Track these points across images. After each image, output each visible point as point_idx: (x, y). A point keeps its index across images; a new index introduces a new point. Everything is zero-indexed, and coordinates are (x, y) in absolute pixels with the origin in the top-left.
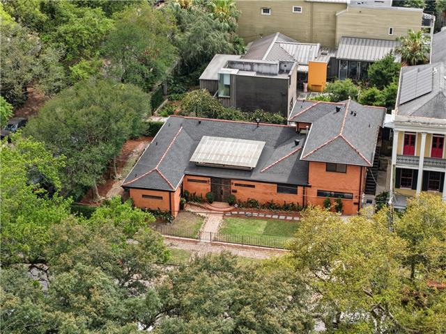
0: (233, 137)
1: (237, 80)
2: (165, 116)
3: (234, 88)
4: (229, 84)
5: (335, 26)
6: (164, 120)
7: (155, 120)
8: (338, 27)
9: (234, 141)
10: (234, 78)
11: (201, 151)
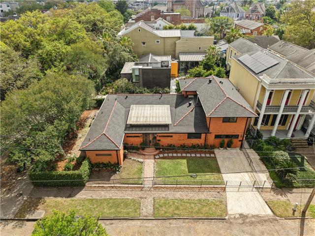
0: (148, 104)
1: (142, 71)
2: (105, 95)
3: (141, 76)
4: (138, 74)
5: (175, 49)
6: (105, 97)
7: (99, 97)
8: (177, 48)
9: (151, 107)
10: (141, 71)
11: (133, 116)
